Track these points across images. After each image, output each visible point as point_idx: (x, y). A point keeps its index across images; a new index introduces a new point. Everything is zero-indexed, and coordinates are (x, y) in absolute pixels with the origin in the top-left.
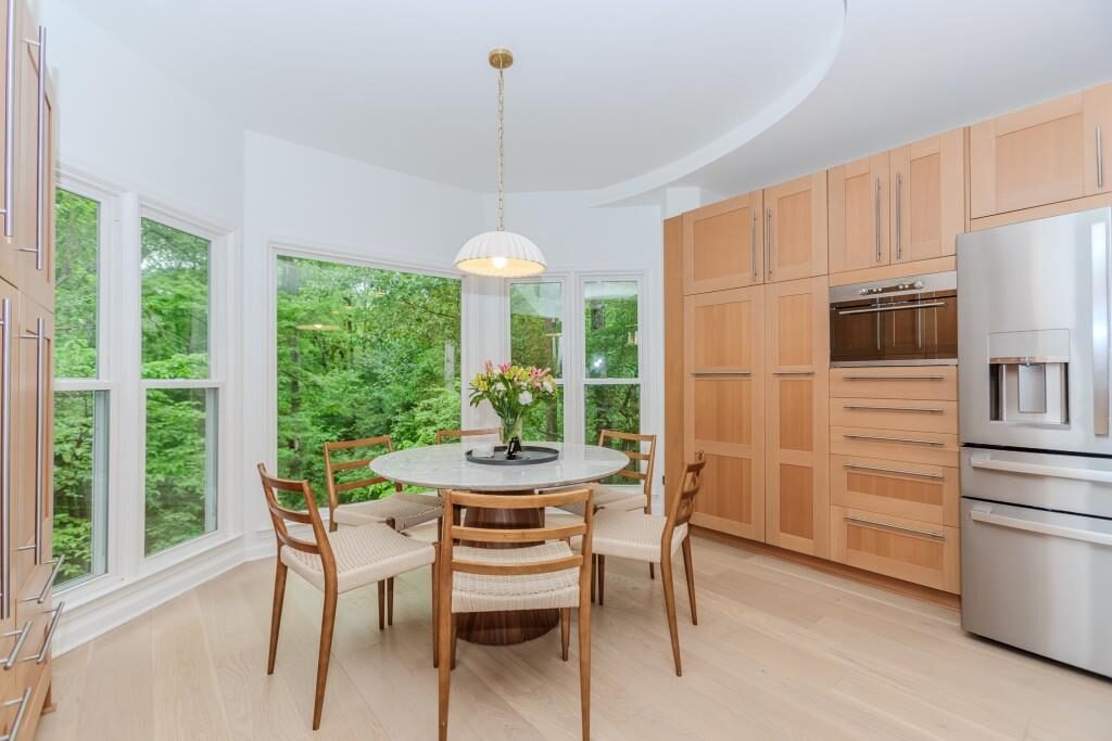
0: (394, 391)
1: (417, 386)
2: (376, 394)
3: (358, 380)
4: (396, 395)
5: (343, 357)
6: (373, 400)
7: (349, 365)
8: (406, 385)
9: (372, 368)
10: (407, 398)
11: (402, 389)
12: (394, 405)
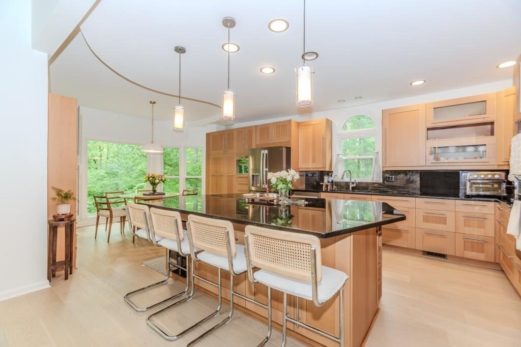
0: (125, 180)
1: (136, 177)
2: (115, 182)
3: (104, 175)
4: (126, 182)
5: (95, 163)
6: (113, 184)
7: (99, 167)
8: (131, 177)
9: (113, 169)
10: (131, 183)
11: (129, 179)
12: (124, 186)
